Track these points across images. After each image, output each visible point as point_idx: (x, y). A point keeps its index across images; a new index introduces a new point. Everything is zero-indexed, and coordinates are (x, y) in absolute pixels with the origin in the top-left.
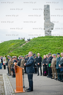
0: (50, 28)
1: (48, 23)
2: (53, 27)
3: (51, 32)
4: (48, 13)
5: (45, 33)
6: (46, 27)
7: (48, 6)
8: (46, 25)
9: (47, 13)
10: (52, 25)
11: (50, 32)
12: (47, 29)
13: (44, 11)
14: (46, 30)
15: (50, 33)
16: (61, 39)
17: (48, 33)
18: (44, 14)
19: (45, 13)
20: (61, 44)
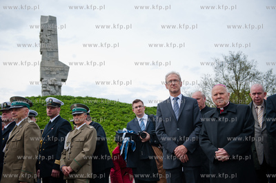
0: (58, 76)
1: (53, 65)
2: (67, 75)
3: (60, 87)
4: (52, 37)
5: (44, 89)
6: (47, 73)
7: (53, 20)
8: (47, 69)
9: (48, 38)
10: (64, 70)
11: (57, 87)
12: (50, 80)
13: (42, 31)
14: (46, 83)
15: (57, 91)
16: (96, 104)
17: (51, 90)
18: (41, 39)
19: (45, 37)
20: (98, 115)
